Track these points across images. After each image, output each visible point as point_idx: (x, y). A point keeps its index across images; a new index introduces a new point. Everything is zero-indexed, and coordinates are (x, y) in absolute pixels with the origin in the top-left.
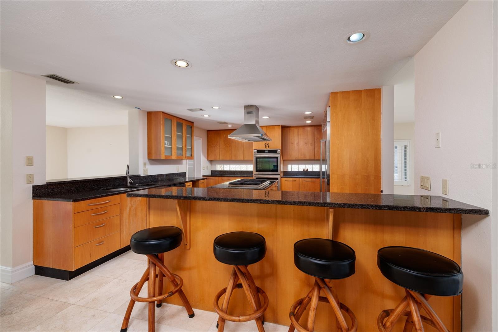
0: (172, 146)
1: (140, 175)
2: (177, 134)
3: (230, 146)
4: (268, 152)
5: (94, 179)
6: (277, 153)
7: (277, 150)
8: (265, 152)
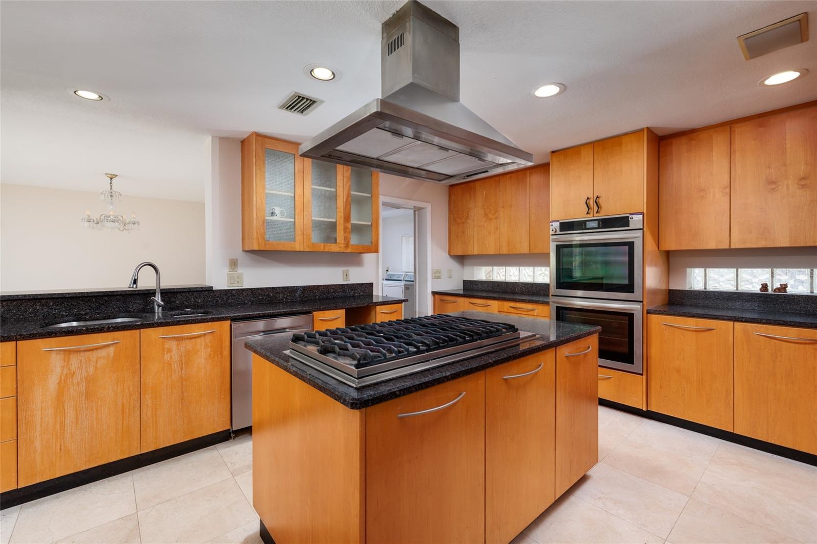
0: (295, 219)
1: (212, 287)
2: (314, 190)
3: (496, 218)
4: (595, 224)
5: (55, 294)
6: (629, 226)
7: (630, 216)
8: (585, 225)
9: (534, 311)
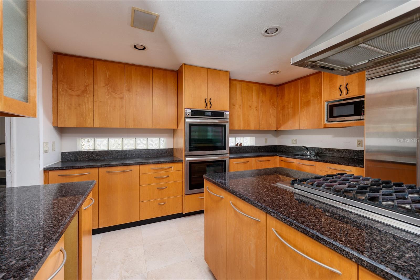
4: (210, 115)
6: (224, 117)
7: (225, 112)
8: (205, 114)
9: (171, 169)
